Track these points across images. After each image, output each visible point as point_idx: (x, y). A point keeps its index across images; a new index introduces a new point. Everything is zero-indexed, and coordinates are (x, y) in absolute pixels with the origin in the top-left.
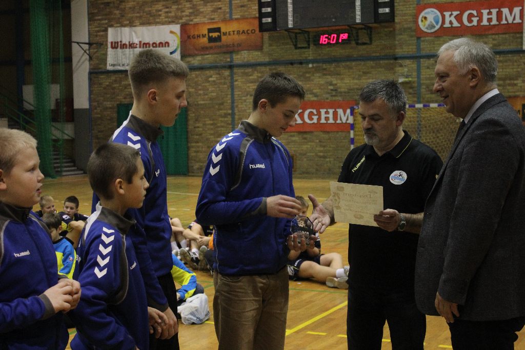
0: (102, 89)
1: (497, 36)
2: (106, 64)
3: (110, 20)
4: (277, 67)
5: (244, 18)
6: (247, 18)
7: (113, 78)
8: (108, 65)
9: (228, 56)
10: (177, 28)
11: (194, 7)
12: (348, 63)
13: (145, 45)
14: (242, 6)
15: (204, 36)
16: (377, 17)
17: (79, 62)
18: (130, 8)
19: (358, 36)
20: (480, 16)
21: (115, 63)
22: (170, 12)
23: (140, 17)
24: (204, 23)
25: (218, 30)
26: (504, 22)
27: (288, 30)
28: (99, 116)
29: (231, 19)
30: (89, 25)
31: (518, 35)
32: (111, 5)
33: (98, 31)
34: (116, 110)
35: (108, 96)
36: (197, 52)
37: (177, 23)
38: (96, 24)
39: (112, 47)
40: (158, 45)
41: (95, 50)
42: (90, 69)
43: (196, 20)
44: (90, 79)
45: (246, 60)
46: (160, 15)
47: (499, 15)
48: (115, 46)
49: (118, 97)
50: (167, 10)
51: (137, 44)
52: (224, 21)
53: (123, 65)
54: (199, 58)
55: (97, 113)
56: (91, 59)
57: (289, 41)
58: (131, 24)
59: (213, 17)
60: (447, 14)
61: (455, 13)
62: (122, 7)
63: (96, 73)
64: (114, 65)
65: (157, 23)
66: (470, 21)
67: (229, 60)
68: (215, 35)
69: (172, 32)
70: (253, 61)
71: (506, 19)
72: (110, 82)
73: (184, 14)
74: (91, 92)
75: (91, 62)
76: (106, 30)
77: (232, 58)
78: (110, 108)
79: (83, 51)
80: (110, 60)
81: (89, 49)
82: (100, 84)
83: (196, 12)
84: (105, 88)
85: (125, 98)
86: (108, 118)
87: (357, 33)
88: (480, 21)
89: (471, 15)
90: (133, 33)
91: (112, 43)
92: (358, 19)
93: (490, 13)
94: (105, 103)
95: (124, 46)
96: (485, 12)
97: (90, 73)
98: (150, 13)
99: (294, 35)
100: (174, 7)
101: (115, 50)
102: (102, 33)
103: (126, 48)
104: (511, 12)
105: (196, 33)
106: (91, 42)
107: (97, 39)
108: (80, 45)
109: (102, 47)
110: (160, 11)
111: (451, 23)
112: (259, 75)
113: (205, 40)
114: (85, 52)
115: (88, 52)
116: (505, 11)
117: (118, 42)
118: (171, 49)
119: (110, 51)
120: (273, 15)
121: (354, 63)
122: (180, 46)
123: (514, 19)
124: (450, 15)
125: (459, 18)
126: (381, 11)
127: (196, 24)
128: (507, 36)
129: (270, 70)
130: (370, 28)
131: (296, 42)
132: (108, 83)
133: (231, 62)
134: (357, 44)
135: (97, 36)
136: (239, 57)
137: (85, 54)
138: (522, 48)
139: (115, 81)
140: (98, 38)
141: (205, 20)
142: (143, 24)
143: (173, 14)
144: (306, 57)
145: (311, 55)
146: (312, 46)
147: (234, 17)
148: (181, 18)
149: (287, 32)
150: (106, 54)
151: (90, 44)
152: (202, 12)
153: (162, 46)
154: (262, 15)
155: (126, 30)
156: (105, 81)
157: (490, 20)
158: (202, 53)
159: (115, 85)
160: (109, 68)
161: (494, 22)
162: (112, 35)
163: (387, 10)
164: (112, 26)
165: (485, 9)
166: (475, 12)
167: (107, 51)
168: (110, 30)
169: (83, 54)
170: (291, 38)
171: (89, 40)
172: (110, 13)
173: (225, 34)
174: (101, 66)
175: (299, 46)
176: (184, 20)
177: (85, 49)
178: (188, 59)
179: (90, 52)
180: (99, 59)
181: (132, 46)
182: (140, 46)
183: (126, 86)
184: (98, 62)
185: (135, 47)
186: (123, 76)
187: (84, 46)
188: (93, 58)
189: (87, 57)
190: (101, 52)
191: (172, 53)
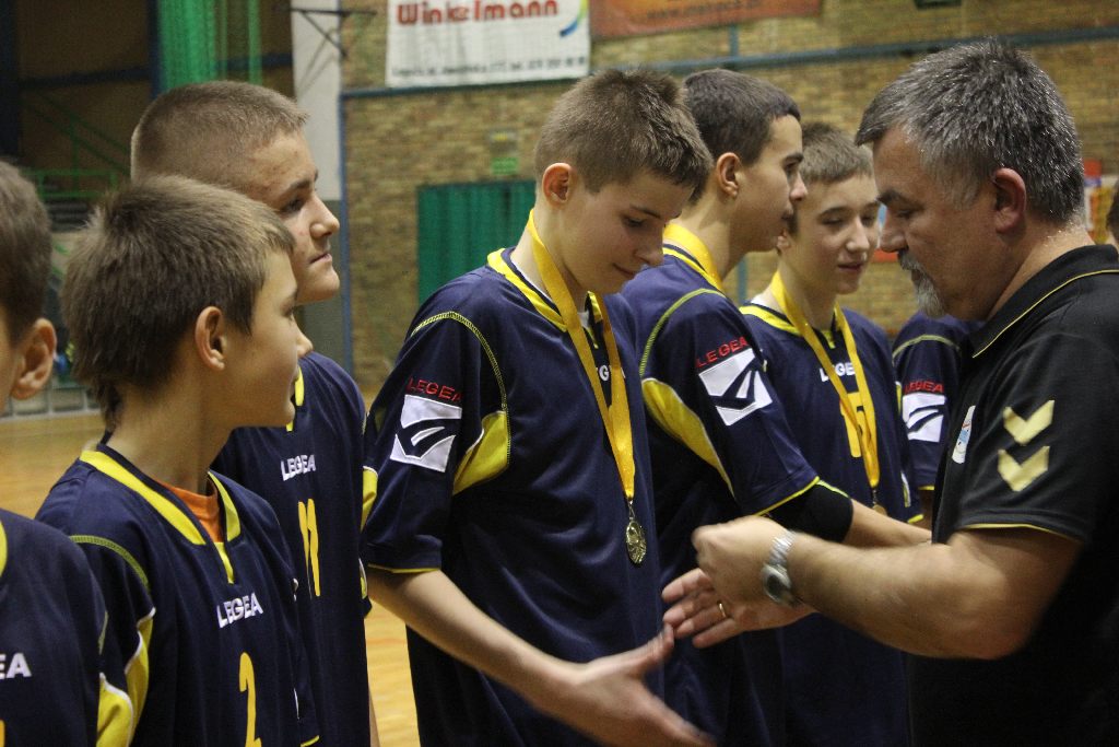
0: (374, 141)
2: (382, 68)
4: (865, 64)
7: (406, 108)
8: (389, 72)
9: (723, 35)
12: (1077, 47)
13: (489, 13)
17: (311, 65)
21: (410, 66)
28: (368, 220)
34: (413, 202)
35: (393, 162)
36: (633, 28)
39: (402, 21)
40: (526, 12)
41: (357, 31)
42: (344, 86)
44: (344, 116)
45: (774, 46)
49: (421, 166)
51: (467, 10)
53: (432, 72)
54: (641, 45)
55: (363, 213)
56: (344, 54)
63: (358, 97)
64: (405, 73)
67: (725, 47)
70: (793, 49)
72: (396, 124)
74: (345, 152)
75: (351, 67)
77: (734, 43)
78: (401, 197)
79: (321, 37)
80: (396, 58)
81: (340, 27)
82: (370, 128)
84: (382, 141)
85: (438, 168)
86: (394, 225)
91: (401, 8)
94: (384, 183)
95: (431, 17)
97: (344, 98)
101: (408, 28)
103: (440, 20)
106: (346, 5)
108: (312, 22)
109: (375, 20)
112: (815, 90)
114: (327, 37)
115: (335, 37)
117: (416, 6)
118: (563, 20)
119: (396, 33)
121: (1094, 47)
122: (586, 13)
129: (845, 74)
132: (389, 126)
133: (733, 51)
136: (753, 36)
137: (329, 44)
139: (411, 120)
144: (950, 32)
145: (964, 26)
150: (383, 42)
151: (342, 14)
153: (539, 14)
156: (384, 118)
158: (651, 30)
159: (412, 131)
160: (394, 81)
167: (385, 32)
169: (323, 45)
171: (339, 3)
174: (370, 77)
177: (326, 28)
178: (613, 49)
179: (341, 37)
180: (368, 58)
181: (454, 15)
182: (477, 17)
183: (440, 134)
184: (363, 64)
185: (464, 19)
186: (432, 103)
187: (321, 19)
188: (350, 55)
189: (332, 51)
190: (372, 35)
191: (564, 33)
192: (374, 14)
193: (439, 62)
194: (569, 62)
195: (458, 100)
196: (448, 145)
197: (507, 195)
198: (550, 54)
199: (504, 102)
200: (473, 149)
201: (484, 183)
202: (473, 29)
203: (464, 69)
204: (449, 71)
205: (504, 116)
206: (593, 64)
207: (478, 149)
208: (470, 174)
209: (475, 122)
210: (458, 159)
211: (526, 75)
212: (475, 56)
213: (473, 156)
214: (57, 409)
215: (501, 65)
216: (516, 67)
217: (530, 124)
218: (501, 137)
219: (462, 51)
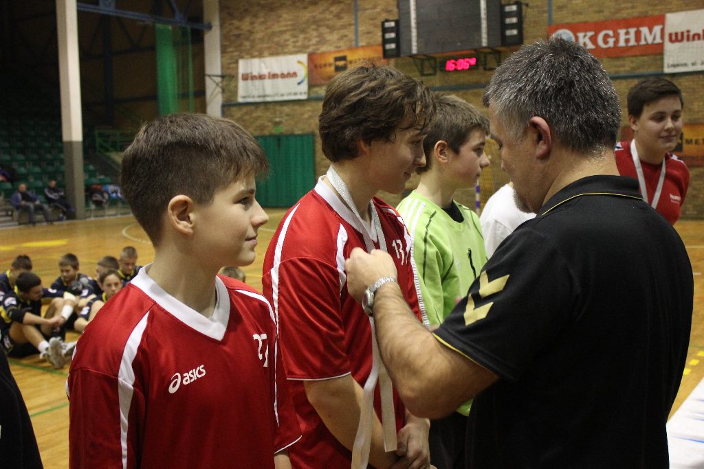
1: (634, 59)
2: (236, 96)
3: (241, 51)
5: (369, 46)
6: (373, 45)
7: (245, 109)
8: (239, 97)
10: (304, 58)
11: (320, 36)
12: (476, 90)
13: (273, 77)
14: (368, 33)
15: (330, 65)
16: (505, 40)
17: (212, 94)
18: (260, 39)
19: (485, 60)
20: (617, 36)
21: (246, 95)
22: (297, 41)
23: (269, 48)
24: (330, 52)
25: (344, 58)
26: (643, 42)
27: (412, 56)
29: (357, 47)
30: (222, 57)
31: (658, 57)
32: (242, 37)
33: (229, 64)
36: (323, 82)
37: (304, 53)
38: (227, 56)
39: (243, 79)
40: (286, 76)
41: (227, 83)
42: (223, 102)
43: (324, 49)
44: (223, 112)
46: (288, 45)
47: (638, 34)
48: (245, 78)
50: (294, 39)
51: (266, 76)
52: (350, 49)
53: (253, 97)
56: (223, 91)
57: (414, 68)
58: (261, 55)
59: (339, 45)
60: (581, 35)
61: (590, 34)
62: (252, 38)
63: (229, 105)
64: (244, 97)
65: (285, 53)
66: (606, 42)
68: (341, 63)
69: (299, 62)
71: (646, 40)
72: (242, 115)
73: (311, 43)
75: (226, 95)
76: (237, 62)
79: (215, 85)
80: (241, 92)
81: (222, 81)
83: (322, 41)
85: (256, 130)
87: (485, 57)
88: (616, 42)
89: (606, 36)
90: (263, 65)
91: (243, 75)
92: (484, 43)
93: (627, 33)
95: (253, 78)
96: (622, 32)
97: (223, 106)
98: (278, 44)
99: (418, 62)
100: (302, 36)
101: (245, 82)
102: (234, 65)
103: (256, 79)
104: (651, 31)
105: (323, 62)
106: (224, 74)
107: (229, 72)
108: (212, 79)
109: (234, 79)
110: (288, 40)
111: (585, 44)
113: (333, 68)
114: (217, 84)
115: (220, 84)
116: (645, 30)
117: (248, 74)
118: (299, 79)
119: (241, 84)
120: (397, 40)
122: (307, 77)
123: (654, 39)
124: (585, 36)
125: (593, 39)
126: (509, 33)
127: (323, 54)
128: (646, 58)
130: (499, 53)
131: (422, 68)
134: (485, 69)
135: (229, 68)
137: (218, 87)
138: (663, 70)
139: (246, 113)
140: (230, 70)
141: (332, 48)
142: (272, 54)
143: (299, 44)
146: (439, 73)
147: (361, 43)
148: (308, 47)
149: (411, 59)
150: (236, 87)
151: (223, 77)
152: (329, 41)
153: (290, 77)
154: (385, 41)
155: (256, 61)
156: (237, 113)
157: (627, 41)
159: (247, 117)
160: (240, 100)
161: (632, 43)
162: (243, 66)
163: (515, 32)
164: (242, 57)
165: (621, 28)
166: (611, 33)
167: (237, 83)
168: (241, 62)
169: (216, 87)
170: (417, 66)
171: (222, 73)
172: (241, 45)
173: (351, 62)
174: (232, 99)
175: (425, 72)
176: (310, 50)
177: (217, 81)
178: (316, 89)
179: (222, 85)
180: (231, 92)
181: (261, 77)
182: (269, 78)
183: (257, 118)
184: (230, 94)
185: (264, 78)
186: (253, 108)
187: (215, 78)
188: (225, 91)
189: (219, 90)
190: (233, 84)
191: (299, 84)
192: (233, 77)
193: (256, 93)
194: (301, 94)
195: (262, 107)
196: (259, 123)
197: (279, 140)
198: (294, 91)
199: (278, 108)
200: (267, 124)
201: (271, 136)
202: (268, 83)
203: (265, 96)
204: (259, 97)
205: (278, 113)
206: (309, 94)
207: (270, 124)
208: (266, 132)
209: (268, 114)
210: (262, 127)
211: (286, 98)
212: (269, 91)
213: (267, 126)
214: (122, 214)
215: (276, 95)
216: (282, 95)
217: (288, 115)
218: (277, 120)
219: (264, 90)
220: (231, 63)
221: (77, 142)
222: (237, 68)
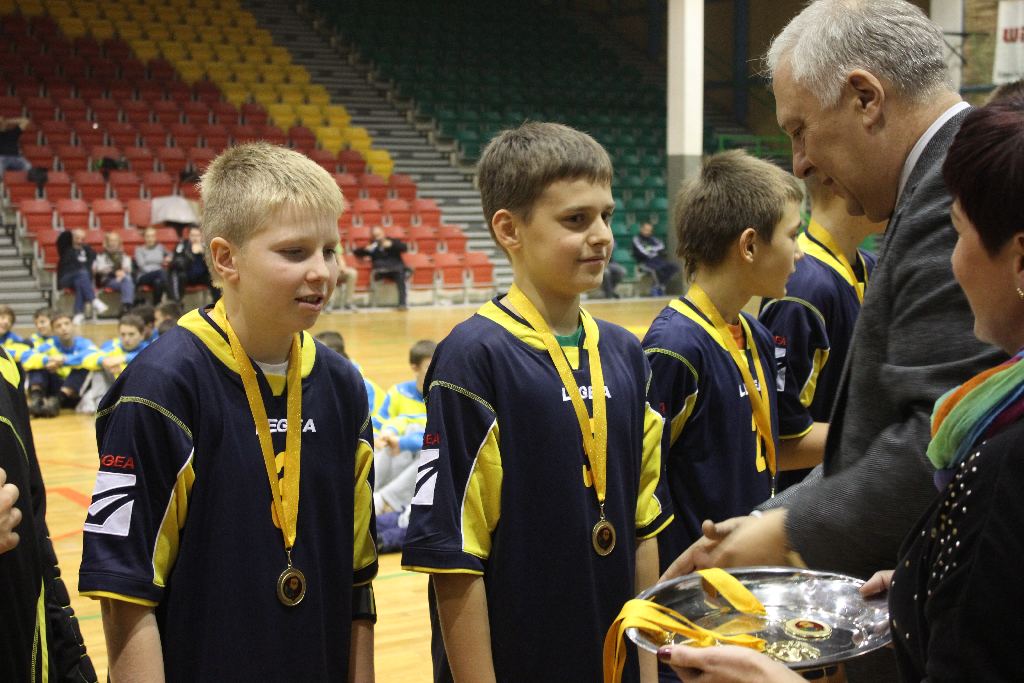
2: (991, 72)
8: (995, 74)
21: (1009, 70)
33: (979, 9)
39: (1006, 39)
41: (973, 47)
42: (962, 84)
56: (964, 62)
63: (973, 92)
64: (1005, 74)
75: (968, 71)
76: (995, 7)
80: (1000, 65)
81: (964, 42)
91: (1006, 32)
101: (1011, 45)
102: (989, 13)
106: (969, 29)
107: (979, 25)
109: (988, 40)
114: (953, 50)
115: (959, 51)
117: (1017, 30)
119: (1002, 48)
135: (977, 18)
137: (955, 55)
140: (980, 23)
150: (992, 55)
151: (964, 35)
162: (1009, 14)
167: (994, 47)
168: (1004, 7)
169: (950, 56)
171: (964, 26)
174: (981, 77)
177: (952, 44)
179: (963, 52)
180: (980, 64)
184: (977, 69)
187: (950, 39)
188: (969, 63)
189: (957, 60)
190: (985, 49)
192: (986, 35)
220: (982, 9)
221: (693, 157)
222: (994, 19)
